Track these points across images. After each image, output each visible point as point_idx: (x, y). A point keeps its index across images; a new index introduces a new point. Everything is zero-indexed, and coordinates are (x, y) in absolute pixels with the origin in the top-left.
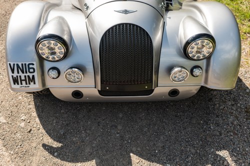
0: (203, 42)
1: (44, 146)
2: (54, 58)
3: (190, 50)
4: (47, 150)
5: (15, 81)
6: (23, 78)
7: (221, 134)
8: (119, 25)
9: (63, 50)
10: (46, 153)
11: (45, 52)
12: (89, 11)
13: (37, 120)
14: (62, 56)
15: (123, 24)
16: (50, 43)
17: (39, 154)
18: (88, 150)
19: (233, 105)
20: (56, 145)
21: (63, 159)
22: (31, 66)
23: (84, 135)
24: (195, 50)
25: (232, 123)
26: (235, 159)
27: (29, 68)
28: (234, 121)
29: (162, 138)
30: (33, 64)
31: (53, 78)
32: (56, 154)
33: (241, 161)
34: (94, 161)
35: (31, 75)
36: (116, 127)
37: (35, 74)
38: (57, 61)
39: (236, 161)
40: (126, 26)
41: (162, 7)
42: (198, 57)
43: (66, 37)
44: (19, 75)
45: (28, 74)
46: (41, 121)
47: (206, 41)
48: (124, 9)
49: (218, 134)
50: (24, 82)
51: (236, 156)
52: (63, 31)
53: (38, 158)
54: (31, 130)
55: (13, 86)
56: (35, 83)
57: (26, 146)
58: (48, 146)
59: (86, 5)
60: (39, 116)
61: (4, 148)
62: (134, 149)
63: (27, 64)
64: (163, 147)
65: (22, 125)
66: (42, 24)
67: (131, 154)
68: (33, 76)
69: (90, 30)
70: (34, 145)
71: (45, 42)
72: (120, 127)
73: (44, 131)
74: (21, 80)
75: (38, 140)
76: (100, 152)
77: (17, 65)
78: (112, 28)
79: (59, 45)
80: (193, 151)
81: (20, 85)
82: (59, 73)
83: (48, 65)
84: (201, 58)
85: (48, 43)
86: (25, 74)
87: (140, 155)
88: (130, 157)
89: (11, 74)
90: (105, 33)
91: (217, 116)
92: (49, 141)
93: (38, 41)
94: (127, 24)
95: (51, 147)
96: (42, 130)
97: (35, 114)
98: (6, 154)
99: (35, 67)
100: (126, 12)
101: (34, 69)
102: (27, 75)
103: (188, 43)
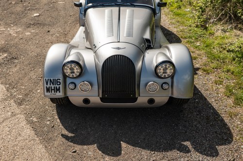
0: (166, 66)
1: (62, 135)
2: (73, 76)
3: (158, 71)
4: (64, 138)
5: (48, 90)
6: (53, 88)
7: (186, 132)
8: (114, 56)
9: (79, 70)
10: (64, 140)
11: (68, 71)
12: (96, 49)
13: (58, 120)
14: (78, 74)
15: (116, 55)
16: (71, 66)
17: (59, 139)
18: (92, 139)
19: (198, 115)
20: (70, 135)
21: (74, 143)
22: (58, 81)
23: (89, 130)
24: (162, 71)
25: (195, 126)
26: (194, 146)
27: (57, 82)
28: (197, 124)
29: (144, 133)
30: (60, 80)
31: (72, 89)
32: (70, 140)
33: (198, 148)
34: (96, 145)
35: (58, 86)
36: (112, 126)
37: (61, 86)
38: (75, 78)
39: (194, 148)
40: (121, 57)
41: (143, 46)
42: (165, 76)
43: (81, 63)
44: (50, 86)
45: (57, 86)
46: (60, 121)
47: (168, 65)
48: (117, 47)
49: (184, 132)
50: (53, 91)
51: (195, 145)
52: (79, 59)
53: (58, 142)
54: (54, 126)
55: (46, 94)
56: (60, 92)
57: (50, 135)
58: (65, 135)
59: (94, 45)
60: (59, 118)
61: (36, 136)
62: (123, 139)
63: (56, 79)
64: (144, 139)
65: (48, 123)
66: (67, 56)
67: (122, 142)
68: (59, 87)
69: (97, 60)
70: (56, 135)
71: (69, 65)
72: (114, 126)
73: (62, 127)
74: (52, 90)
75: (58, 132)
76: (100, 140)
77: (50, 80)
78: (110, 57)
79: (77, 67)
80: (165, 142)
81: (50, 93)
82: (75, 86)
83: (69, 81)
84: (167, 76)
85: (70, 66)
86: (54, 86)
87: (128, 143)
88: (121, 144)
89: (45, 85)
90: (105, 61)
91: (185, 121)
92: (66, 132)
93: (64, 65)
94: (119, 55)
95: (67, 136)
96: (61, 126)
97: (57, 117)
98: (38, 139)
99: (61, 81)
100: (118, 48)
101: (60, 82)
102: (55, 86)
103: (157, 66)
